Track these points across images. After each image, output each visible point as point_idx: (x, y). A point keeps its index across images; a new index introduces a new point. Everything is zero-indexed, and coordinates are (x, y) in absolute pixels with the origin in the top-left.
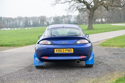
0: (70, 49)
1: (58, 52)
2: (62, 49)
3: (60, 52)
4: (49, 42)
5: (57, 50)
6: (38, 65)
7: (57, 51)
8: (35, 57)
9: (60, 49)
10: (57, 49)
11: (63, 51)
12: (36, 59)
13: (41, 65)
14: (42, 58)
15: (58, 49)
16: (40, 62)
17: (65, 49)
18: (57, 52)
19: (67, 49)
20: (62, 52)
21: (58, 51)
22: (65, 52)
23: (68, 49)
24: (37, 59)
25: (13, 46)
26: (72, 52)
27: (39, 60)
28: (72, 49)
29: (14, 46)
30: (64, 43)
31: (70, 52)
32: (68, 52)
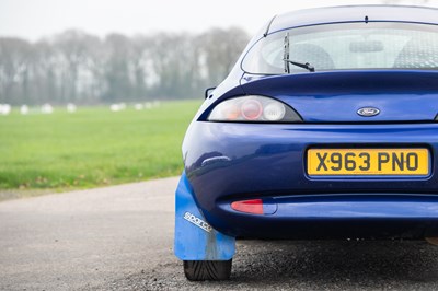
0: (406, 152)
1: (330, 172)
2: (357, 152)
3: (343, 171)
4: (273, 109)
5: (322, 160)
6: (202, 257)
7: (322, 163)
8: (180, 203)
9: (343, 152)
10: (322, 152)
11: (360, 162)
12: (189, 217)
13: (219, 257)
14: (227, 207)
15: (330, 152)
16: (212, 239)
17: (374, 153)
18: (322, 171)
19: (390, 152)
20: (357, 171)
21: (329, 165)
22: (374, 170)
23: (398, 152)
24: (194, 218)
25: (35, 186)
26: (423, 169)
27: (206, 227)
28: (423, 154)
29: (43, 187)
30: (366, 111)
31: (406, 171)
32: (398, 171)
